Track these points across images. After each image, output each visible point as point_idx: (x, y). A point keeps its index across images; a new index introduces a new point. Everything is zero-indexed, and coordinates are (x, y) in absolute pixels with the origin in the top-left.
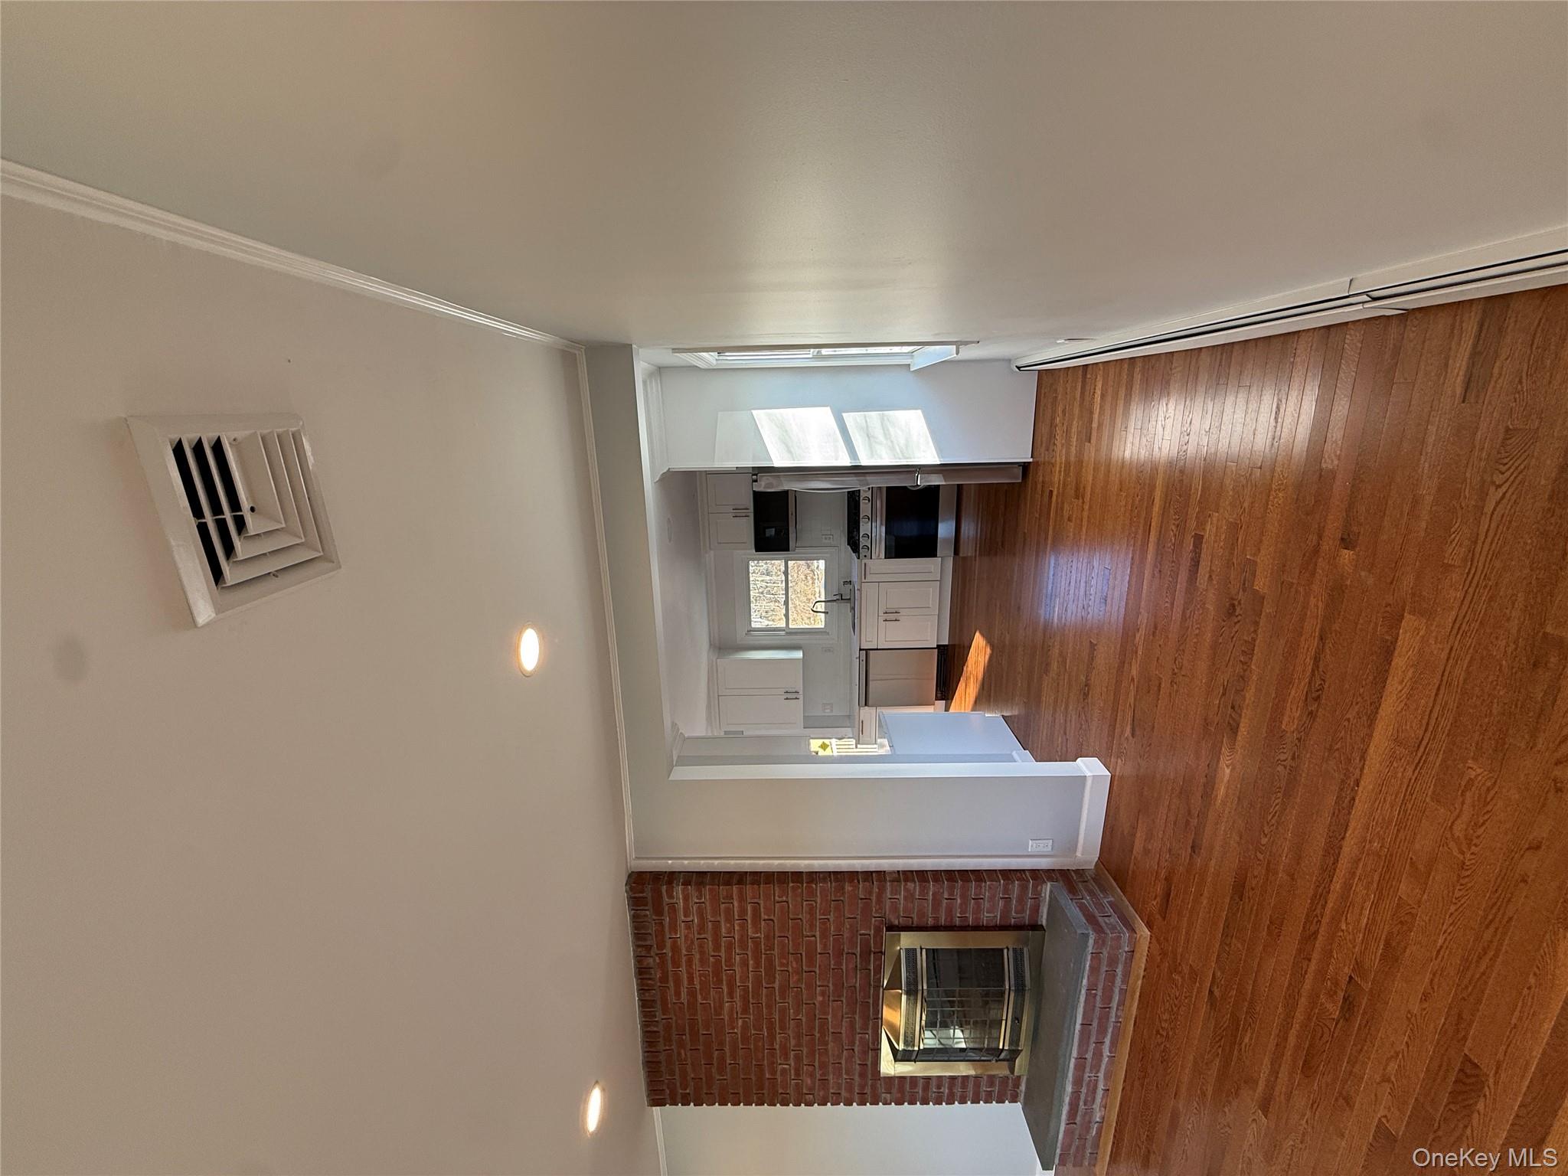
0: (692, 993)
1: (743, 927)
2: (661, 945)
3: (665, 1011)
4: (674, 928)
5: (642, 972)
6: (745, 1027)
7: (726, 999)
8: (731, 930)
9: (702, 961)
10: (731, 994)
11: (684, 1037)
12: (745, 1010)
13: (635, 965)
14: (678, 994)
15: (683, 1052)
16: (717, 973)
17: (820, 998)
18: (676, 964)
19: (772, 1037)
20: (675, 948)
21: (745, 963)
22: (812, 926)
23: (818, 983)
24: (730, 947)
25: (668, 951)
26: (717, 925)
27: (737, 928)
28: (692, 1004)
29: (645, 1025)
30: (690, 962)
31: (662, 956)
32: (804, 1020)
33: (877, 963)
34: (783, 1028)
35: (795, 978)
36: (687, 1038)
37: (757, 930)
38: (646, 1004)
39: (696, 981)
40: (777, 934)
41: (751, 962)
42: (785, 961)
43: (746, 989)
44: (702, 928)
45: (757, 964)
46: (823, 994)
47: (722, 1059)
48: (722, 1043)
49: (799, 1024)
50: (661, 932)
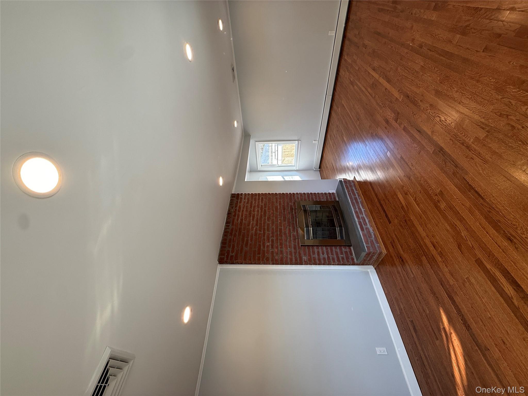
0: (242, 220)
1: (258, 202)
2: (236, 207)
3: (233, 224)
4: (240, 202)
5: (229, 214)
6: (256, 230)
7: (251, 221)
8: (255, 203)
9: (246, 211)
10: (253, 220)
11: (236, 233)
12: (257, 225)
13: (228, 211)
14: (238, 220)
15: (235, 238)
16: (250, 214)
17: (279, 221)
18: (239, 211)
19: (264, 233)
20: (240, 207)
21: (258, 211)
22: (277, 202)
23: (278, 217)
24: (255, 207)
25: (238, 208)
26: (252, 202)
27: (257, 202)
28: (241, 223)
29: (225, 229)
30: (243, 211)
31: (236, 210)
32: (274, 228)
33: (295, 211)
34: (268, 230)
35: (272, 215)
36: (237, 233)
37: (262, 203)
38: (227, 222)
39: (244, 216)
40: (267, 204)
41: (260, 211)
42: (269, 211)
43: (257, 218)
44: (248, 203)
45: (262, 211)
46: (280, 220)
47: (247, 241)
48: (248, 235)
49: (273, 229)
50: (237, 203)
